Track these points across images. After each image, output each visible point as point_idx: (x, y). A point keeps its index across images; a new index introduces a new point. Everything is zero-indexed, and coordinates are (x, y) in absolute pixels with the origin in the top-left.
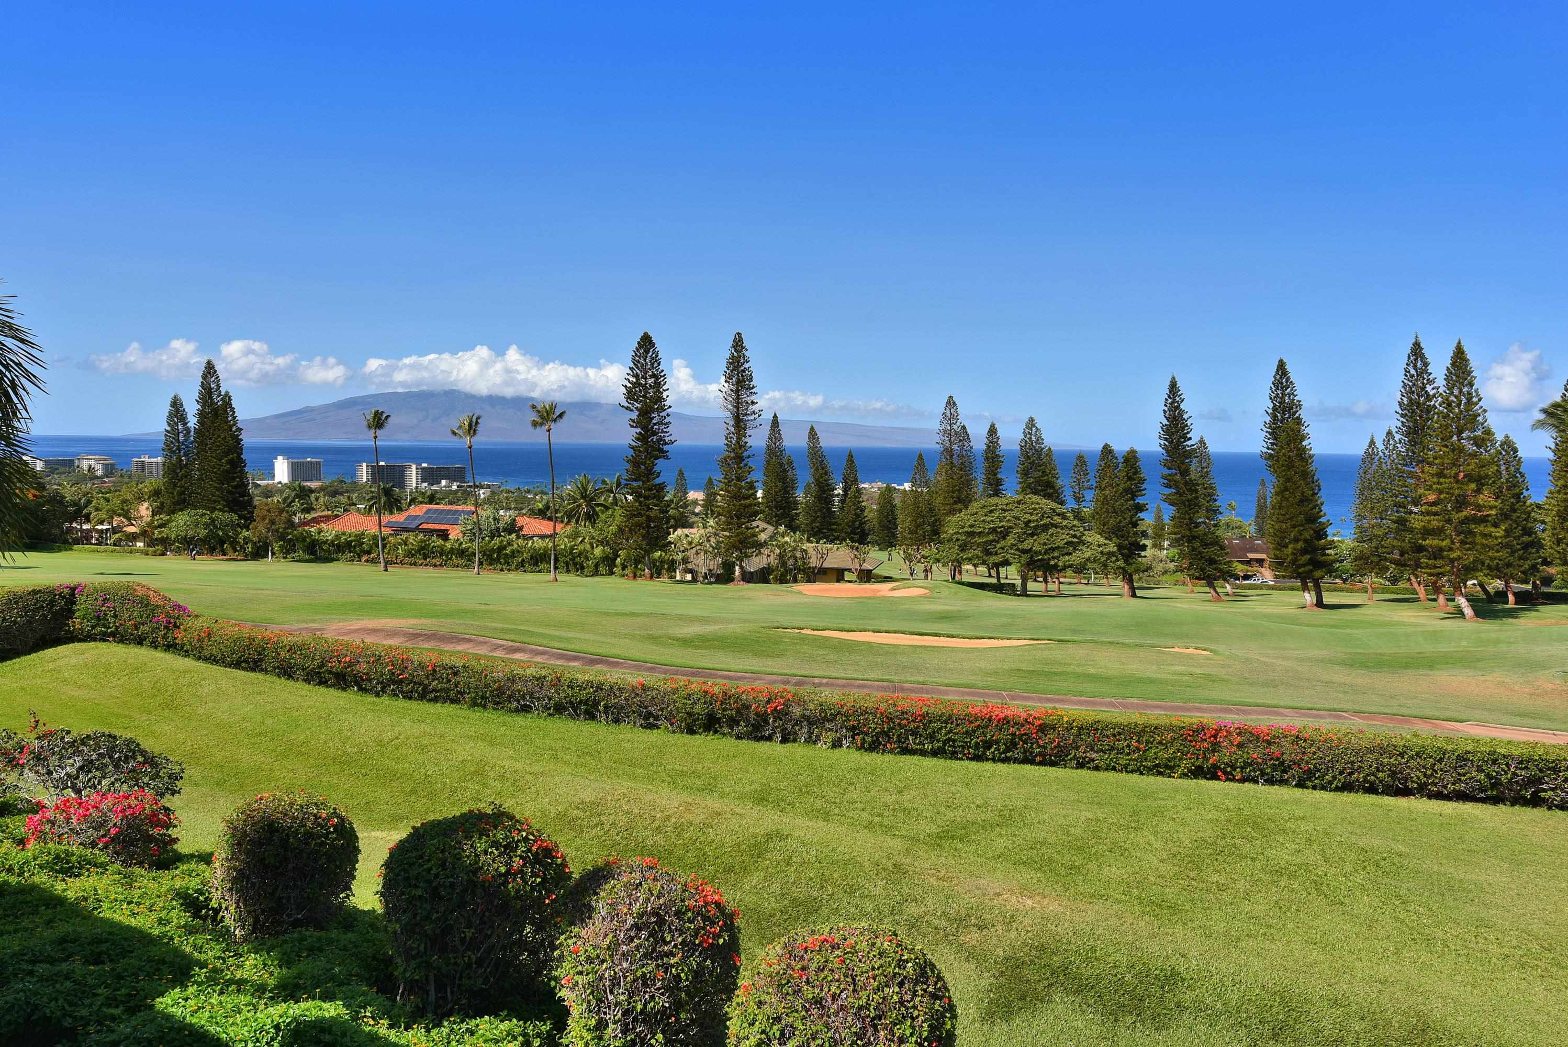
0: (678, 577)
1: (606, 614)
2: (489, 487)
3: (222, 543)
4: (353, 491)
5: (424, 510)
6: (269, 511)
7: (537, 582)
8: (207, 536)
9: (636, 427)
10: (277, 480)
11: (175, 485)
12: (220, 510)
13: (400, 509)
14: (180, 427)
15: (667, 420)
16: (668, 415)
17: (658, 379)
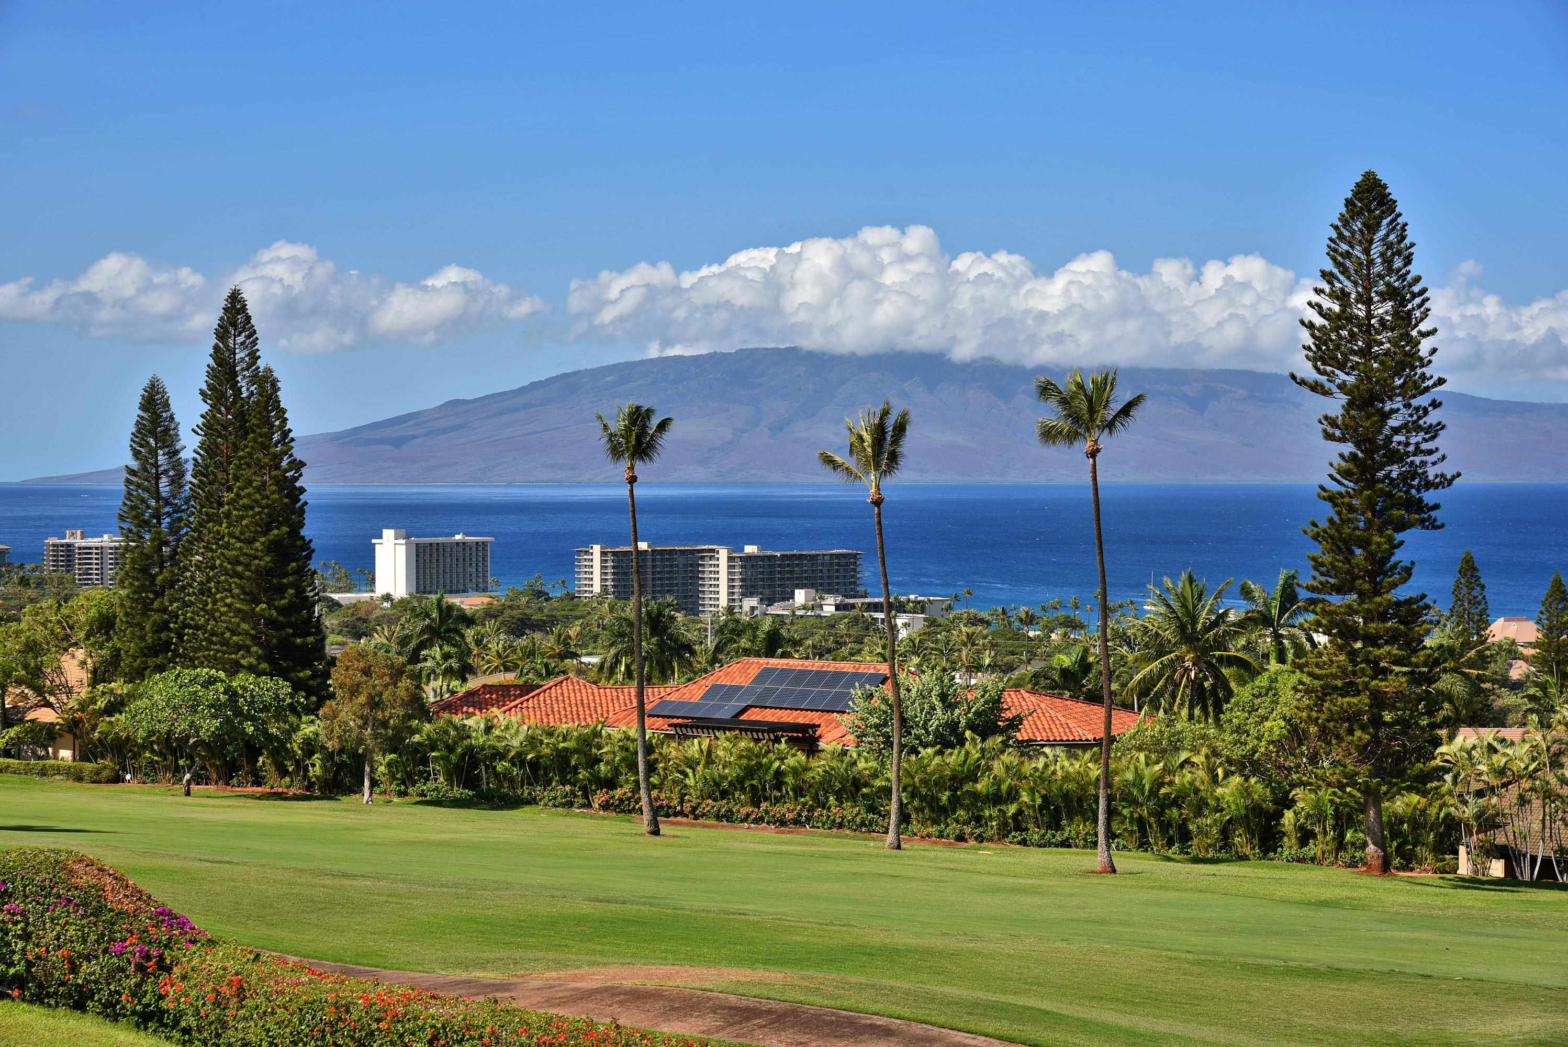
0: (1464, 868)
1: (1262, 970)
2: (920, 607)
3: (252, 750)
4: (568, 620)
5: (754, 672)
6: (367, 672)
7: (1058, 873)
8: (216, 736)
9: (1342, 440)
10: (380, 590)
11: (147, 607)
12: (251, 669)
13: (693, 674)
14: (162, 459)
15: (1433, 417)
16: (1435, 404)
17: (1403, 302)
